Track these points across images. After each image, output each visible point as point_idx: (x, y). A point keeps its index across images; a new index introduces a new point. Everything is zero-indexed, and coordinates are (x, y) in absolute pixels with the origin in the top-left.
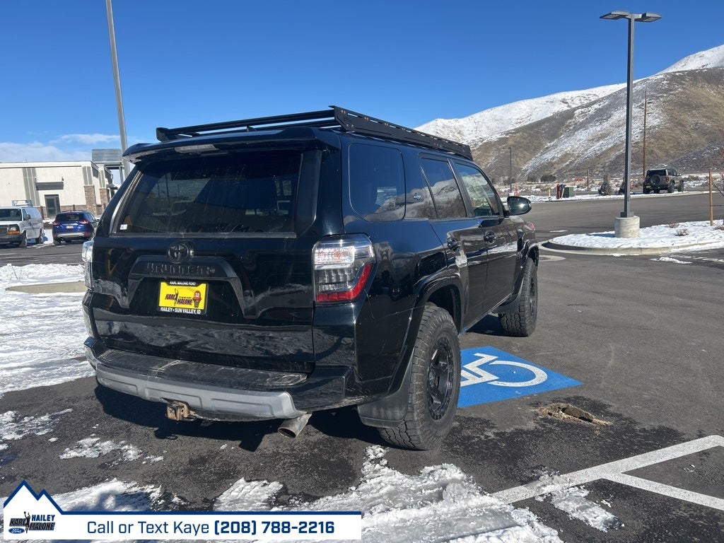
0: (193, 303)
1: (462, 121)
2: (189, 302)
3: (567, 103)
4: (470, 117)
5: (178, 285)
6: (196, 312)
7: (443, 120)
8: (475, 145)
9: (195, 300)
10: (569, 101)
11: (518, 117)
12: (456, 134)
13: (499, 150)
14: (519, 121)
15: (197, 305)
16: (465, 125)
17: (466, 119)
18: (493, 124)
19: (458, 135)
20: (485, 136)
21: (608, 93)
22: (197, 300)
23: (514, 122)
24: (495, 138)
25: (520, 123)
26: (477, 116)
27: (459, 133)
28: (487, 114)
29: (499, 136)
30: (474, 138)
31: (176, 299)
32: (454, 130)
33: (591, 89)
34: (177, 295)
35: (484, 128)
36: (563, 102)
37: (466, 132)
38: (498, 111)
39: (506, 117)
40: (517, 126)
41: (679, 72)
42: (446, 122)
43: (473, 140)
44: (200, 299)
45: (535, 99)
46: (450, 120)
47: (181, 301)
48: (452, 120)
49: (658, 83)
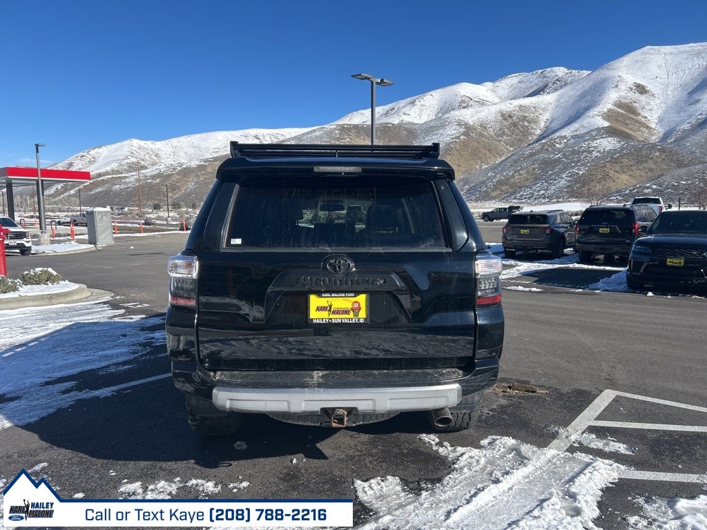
0: (352, 313)
1: (159, 145)
2: (347, 312)
3: (259, 139)
4: (167, 141)
5: (332, 297)
6: (359, 320)
7: (138, 141)
8: (174, 169)
9: (353, 310)
10: (261, 138)
11: (215, 146)
12: (153, 156)
13: (198, 176)
14: (216, 150)
15: (356, 314)
16: (161, 148)
17: (164, 142)
18: (191, 151)
19: (156, 158)
20: (183, 161)
21: (293, 135)
22: (356, 310)
23: (211, 150)
24: (194, 164)
25: (217, 152)
26: (175, 141)
27: (156, 155)
28: (185, 140)
29: (197, 163)
30: (173, 163)
31: (330, 310)
32: (151, 153)
33: (279, 130)
34: (331, 306)
35: (181, 154)
36: (256, 138)
37: (163, 156)
38: (196, 139)
39: (204, 145)
40: (215, 155)
41: (347, 125)
42: (142, 143)
43: (172, 165)
44: (359, 309)
45: (231, 132)
46: (146, 142)
47: (337, 312)
48: (148, 142)
49: (332, 131)
